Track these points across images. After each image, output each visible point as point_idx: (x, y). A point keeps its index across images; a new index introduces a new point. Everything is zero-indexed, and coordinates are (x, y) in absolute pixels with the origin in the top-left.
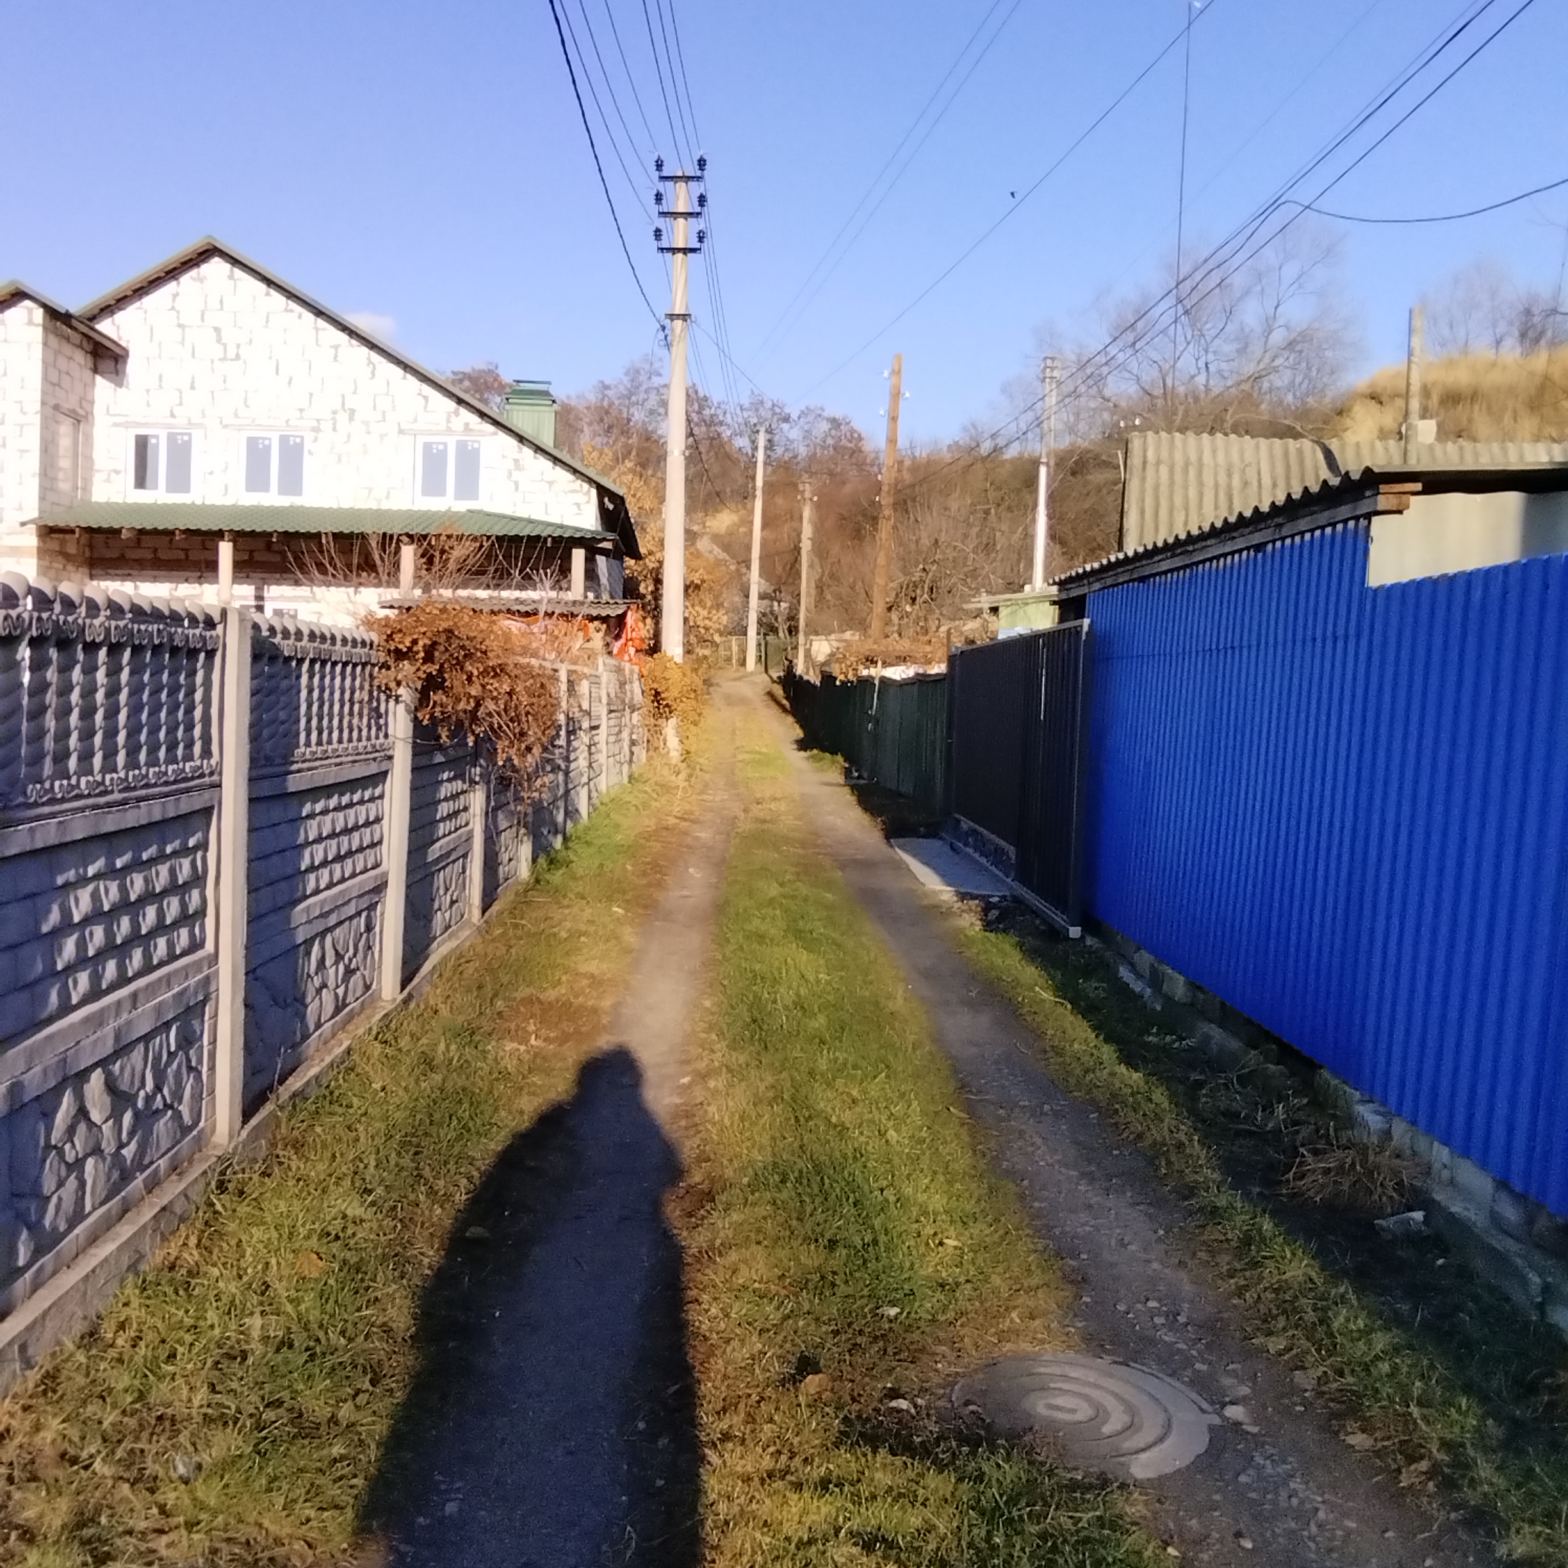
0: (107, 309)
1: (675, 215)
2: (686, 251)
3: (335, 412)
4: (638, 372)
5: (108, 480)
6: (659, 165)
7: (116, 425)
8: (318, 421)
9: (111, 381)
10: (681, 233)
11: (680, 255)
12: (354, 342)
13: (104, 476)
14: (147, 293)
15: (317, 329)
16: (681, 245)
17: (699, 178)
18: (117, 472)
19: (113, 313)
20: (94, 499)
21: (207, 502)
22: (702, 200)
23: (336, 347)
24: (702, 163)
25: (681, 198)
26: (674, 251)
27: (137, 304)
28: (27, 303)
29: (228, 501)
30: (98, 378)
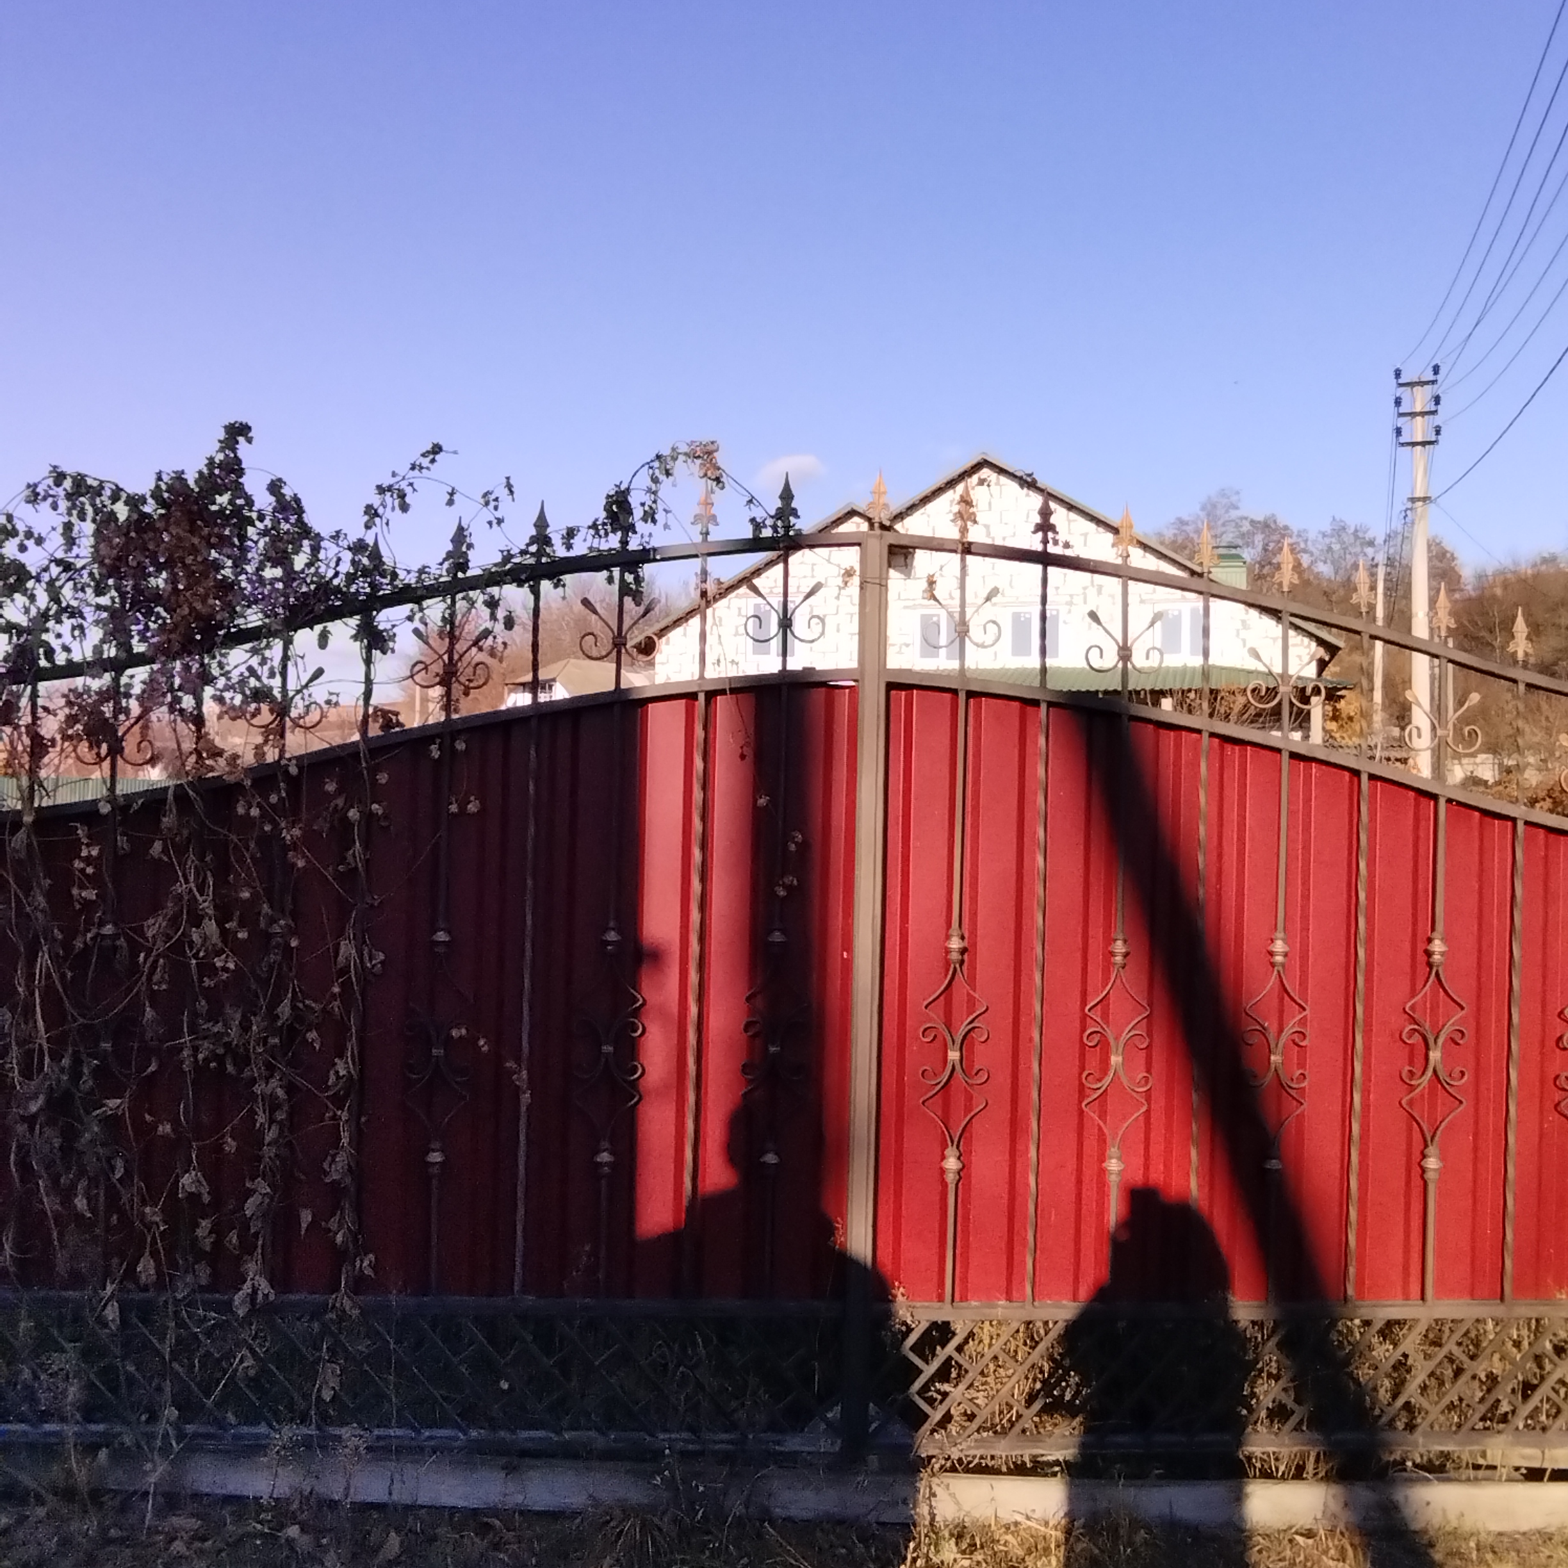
0: (900, 516)
1: (1413, 415)
2: (1424, 444)
3: (1085, 588)
4: (1214, 506)
5: (900, 652)
6: (1398, 374)
7: (906, 607)
8: (1071, 596)
9: (901, 572)
10: (1418, 429)
11: (1419, 448)
12: (1101, 530)
13: (896, 649)
14: (930, 501)
15: (1069, 521)
16: (1419, 439)
17: (1433, 382)
18: (907, 645)
19: (902, 519)
20: (889, 666)
21: (980, 667)
22: (1437, 400)
23: (1085, 535)
24: (1436, 370)
25: (1420, 399)
26: (1414, 444)
27: (922, 510)
28: (856, 519)
29: (997, 665)
30: (892, 572)
